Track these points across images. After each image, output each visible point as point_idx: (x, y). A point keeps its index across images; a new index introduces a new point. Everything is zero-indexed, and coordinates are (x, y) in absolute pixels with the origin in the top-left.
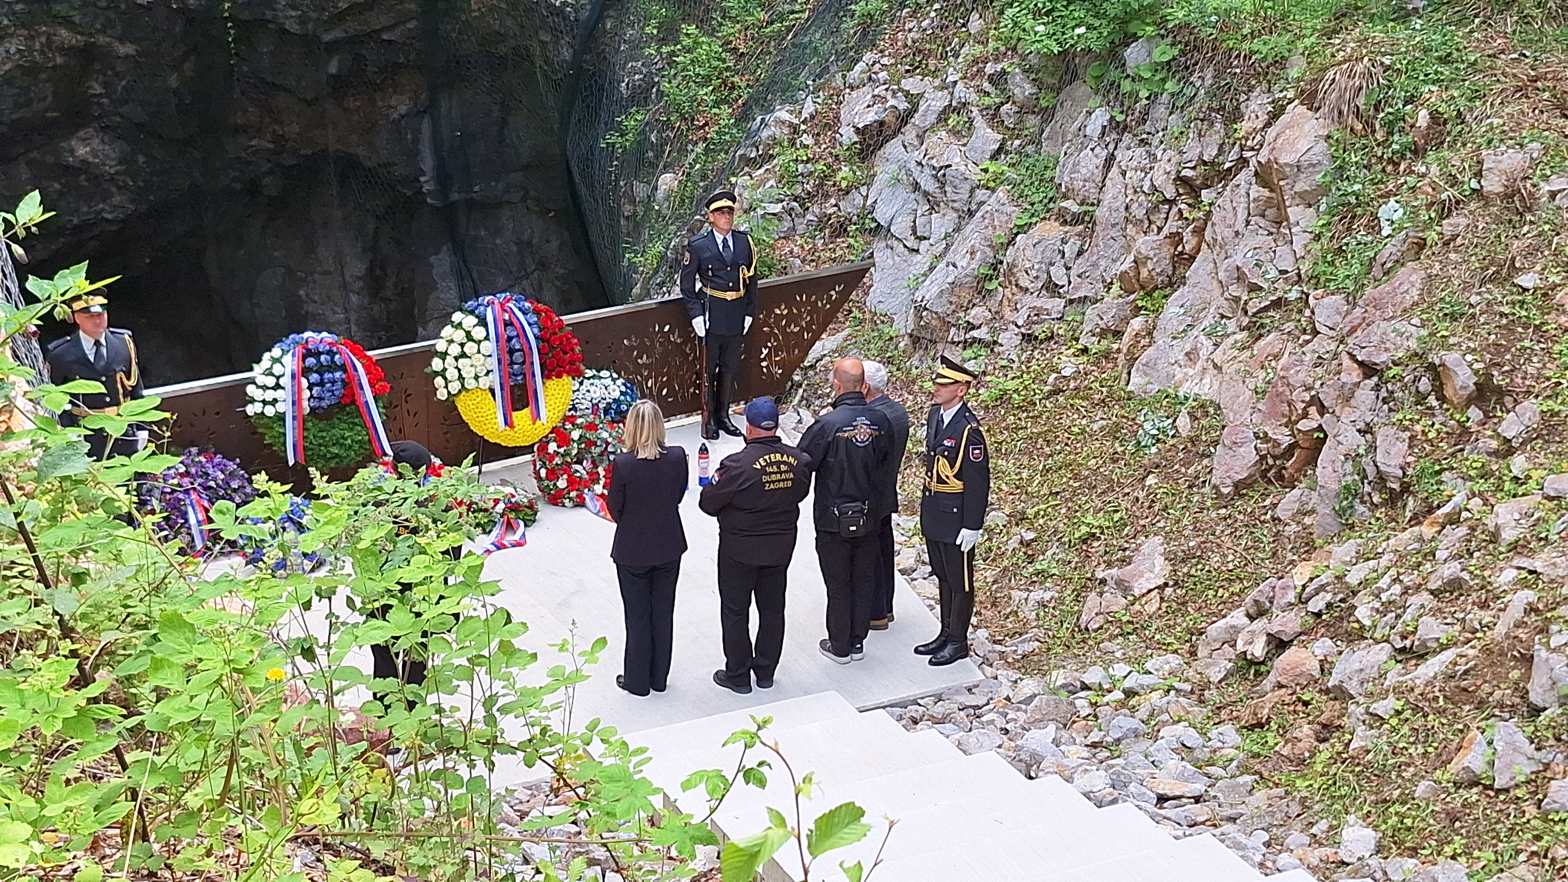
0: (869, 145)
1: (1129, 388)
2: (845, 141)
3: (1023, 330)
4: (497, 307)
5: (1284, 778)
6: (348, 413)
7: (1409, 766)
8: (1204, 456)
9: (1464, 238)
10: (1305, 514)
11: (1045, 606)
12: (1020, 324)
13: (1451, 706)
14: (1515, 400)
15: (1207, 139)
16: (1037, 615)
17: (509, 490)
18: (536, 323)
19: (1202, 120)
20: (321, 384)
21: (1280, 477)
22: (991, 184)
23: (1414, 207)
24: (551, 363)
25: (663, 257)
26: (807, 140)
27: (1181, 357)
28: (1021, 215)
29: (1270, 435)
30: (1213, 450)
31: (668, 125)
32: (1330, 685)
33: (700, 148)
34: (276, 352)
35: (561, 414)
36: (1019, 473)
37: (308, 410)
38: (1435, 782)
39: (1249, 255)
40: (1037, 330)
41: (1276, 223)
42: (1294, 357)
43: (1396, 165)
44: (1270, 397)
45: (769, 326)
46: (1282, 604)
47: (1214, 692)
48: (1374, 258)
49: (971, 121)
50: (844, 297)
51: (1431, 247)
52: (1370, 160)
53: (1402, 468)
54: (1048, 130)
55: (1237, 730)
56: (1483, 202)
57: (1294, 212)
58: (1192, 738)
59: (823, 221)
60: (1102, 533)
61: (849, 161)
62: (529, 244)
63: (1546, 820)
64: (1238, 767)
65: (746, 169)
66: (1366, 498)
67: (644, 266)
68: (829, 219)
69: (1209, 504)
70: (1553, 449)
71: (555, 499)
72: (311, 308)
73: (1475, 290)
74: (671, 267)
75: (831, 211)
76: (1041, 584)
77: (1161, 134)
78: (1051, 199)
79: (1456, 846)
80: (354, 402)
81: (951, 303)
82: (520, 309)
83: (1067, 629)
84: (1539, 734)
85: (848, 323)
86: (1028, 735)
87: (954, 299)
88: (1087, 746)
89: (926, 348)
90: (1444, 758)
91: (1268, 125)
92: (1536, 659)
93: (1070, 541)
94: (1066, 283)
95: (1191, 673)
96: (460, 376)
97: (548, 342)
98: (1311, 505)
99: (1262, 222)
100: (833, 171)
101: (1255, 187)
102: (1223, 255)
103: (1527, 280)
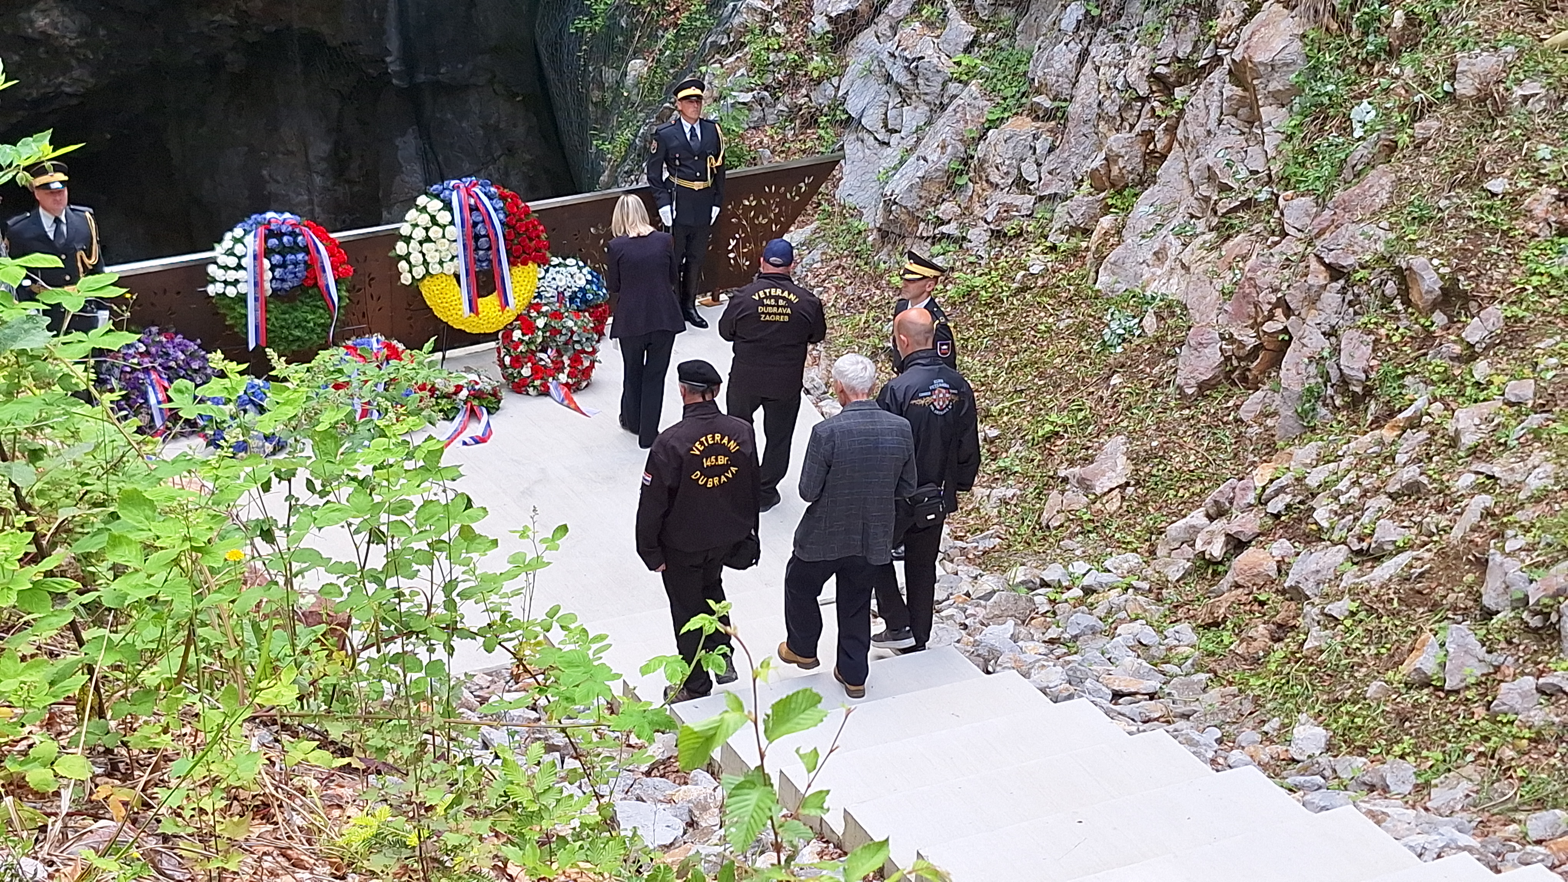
0: (841, 35)
1: (1097, 287)
2: (818, 29)
3: (992, 226)
4: (463, 193)
5: (1238, 676)
6: (310, 296)
7: (1361, 665)
8: (1169, 356)
9: (1435, 141)
10: (1267, 416)
11: (1007, 503)
12: (989, 220)
13: (1404, 608)
14: (1480, 305)
15: (1182, 35)
16: (999, 512)
17: (473, 377)
18: (502, 209)
19: (1178, 17)
20: (283, 265)
21: (1244, 379)
22: (964, 77)
23: (1386, 108)
24: (517, 250)
25: (631, 145)
26: (780, 28)
27: (1149, 257)
28: (993, 110)
29: (1236, 336)
30: (1178, 350)
31: (638, 9)
32: (1286, 585)
33: (670, 34)
34: (238, 232)
35: (526, 302)
36: (985, 370)
37: (270, 292)
38: (1386, 682)
39: (1220, 155)
40: (1008, 227)
41: (1248, 122)
42: (1262, 259)
43: (1371, 66)
44: (1237, 298)
45: (738, 217)
46: (1242, 505)
47: (1172, 591)
48: (1345, 160)
49: (945, 12)
50: (814, 189)
51: (1402, 149)
52: (1344, 61)
53: (1365, 372)
54: (1022, 23)
55: (1193, 629)
56: (1455, 106)
57: (1267, 112)
58: (1149, 636)
59: (794, 111)
60: (1066, 431)
61: (821, 50)
62: (496, 129)
63: (1495, 722)
64: (1193, 665)
65: (717, 56)
66: (1329, 401)
67: (612, 153)
68: (800, 110)
69: (1172, 404)
70: (1516, 355)
71: (519, 387)
72: (272, 187)
73: (1445, 194)
74: (639, 155)
75: (802, 101)
76: (1004, 480)
77: (1136, 29)
78: (1024, 94)
79: (1405, 745)
80: (316, 285)
81: (920, 197)
82: (485, 194)
83: (1028, 526)
84: (1490, 637)
85: (816, 216)
86: (986, 630)
87: (923, 194)
88: (1044, 642)
89: (895, 242)
90: (1397, 659)
91: (1243, 22)
92: (1490, 564)
93: (1033, 439)
94: (1037, 179)
95: (1150, 571)
96: (425, 260)
97: (513, 228)
98: (1274, 407)
99: (1234, 121)
100: (805, 60)
101: (1228, 86)
102: (1194, 155)
103: (1497, 185)
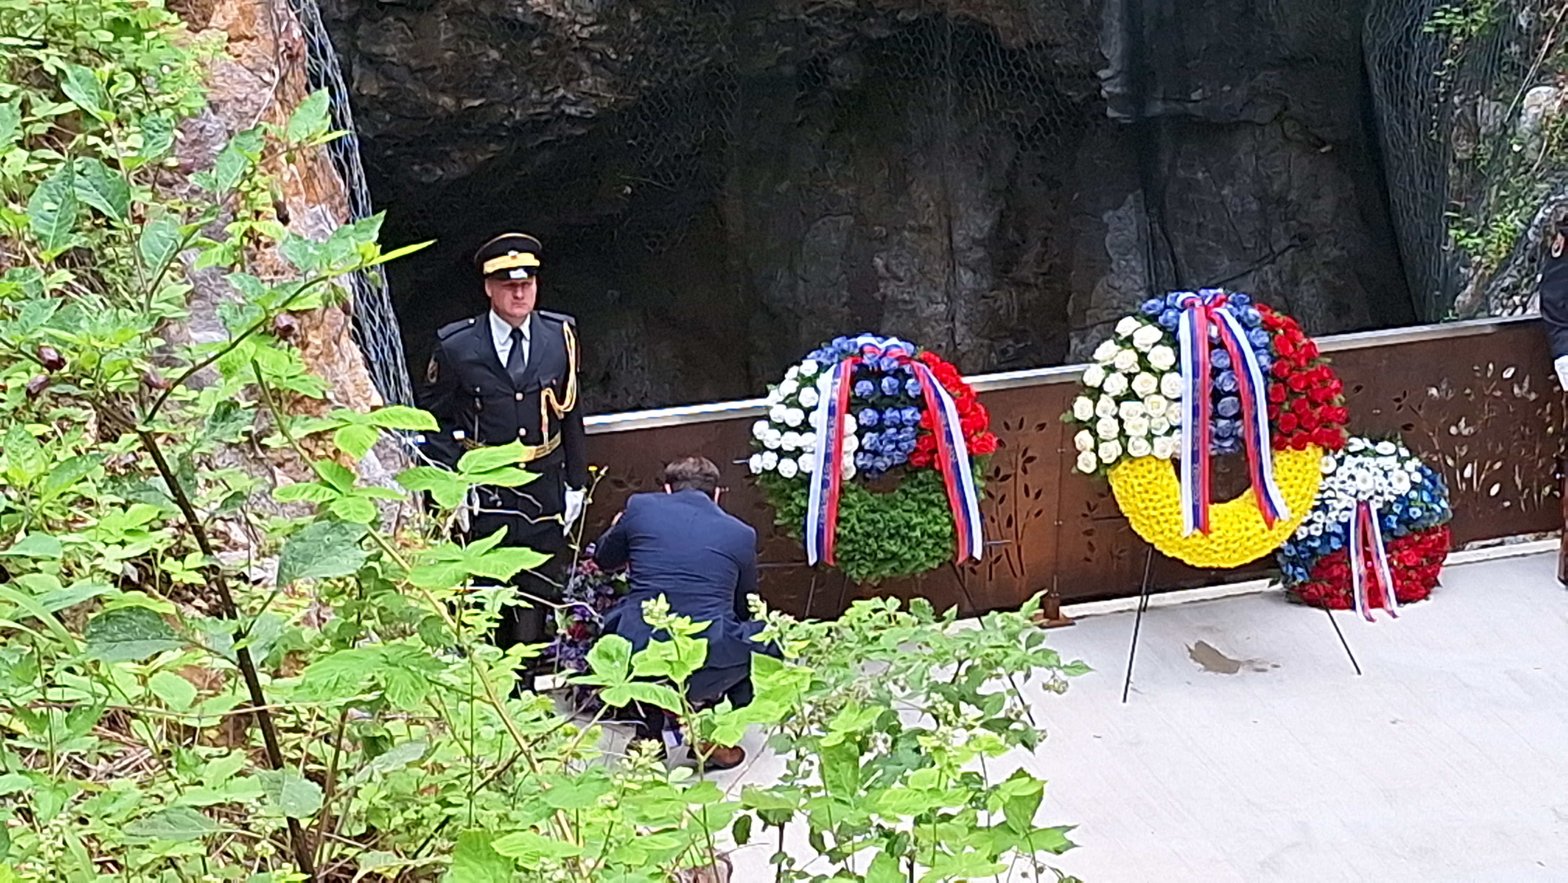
4: (1199, 313)
6: (921, 483)
18: (1266, 346)
20: (879, 427)
24: (1287, 422)
34: (809, 366)
37: (853, 472)
67: (1484, 254)
74: (1531, 259)
80: (930, 465)
96: (1122, 431)
97: (1284, 381)
